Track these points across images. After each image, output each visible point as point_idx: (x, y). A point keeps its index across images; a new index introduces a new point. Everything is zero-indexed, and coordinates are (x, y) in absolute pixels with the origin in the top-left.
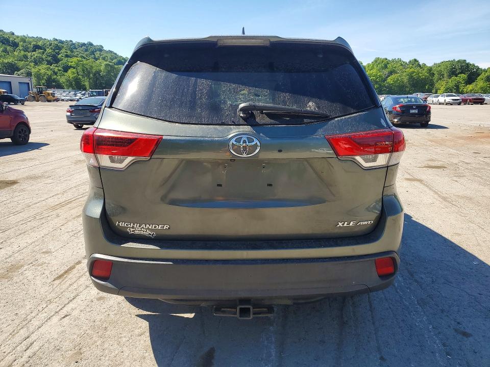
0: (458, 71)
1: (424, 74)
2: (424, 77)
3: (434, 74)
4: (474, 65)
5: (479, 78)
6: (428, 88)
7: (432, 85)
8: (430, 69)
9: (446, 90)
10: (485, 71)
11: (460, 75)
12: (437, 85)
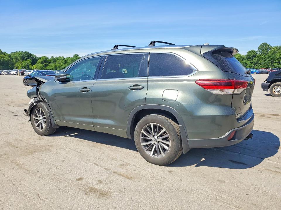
0: (26, 58)
1: (7, 58)
2: (7, 60)
3: (12, 59)
4: (33, 55)
5: (38, 62)
6: (11, 66)
7: (13, 64)
8: (10, 56)
9: (22, 68)
10: (40, 58)
11: (27, 60)
12: (16, 65)
